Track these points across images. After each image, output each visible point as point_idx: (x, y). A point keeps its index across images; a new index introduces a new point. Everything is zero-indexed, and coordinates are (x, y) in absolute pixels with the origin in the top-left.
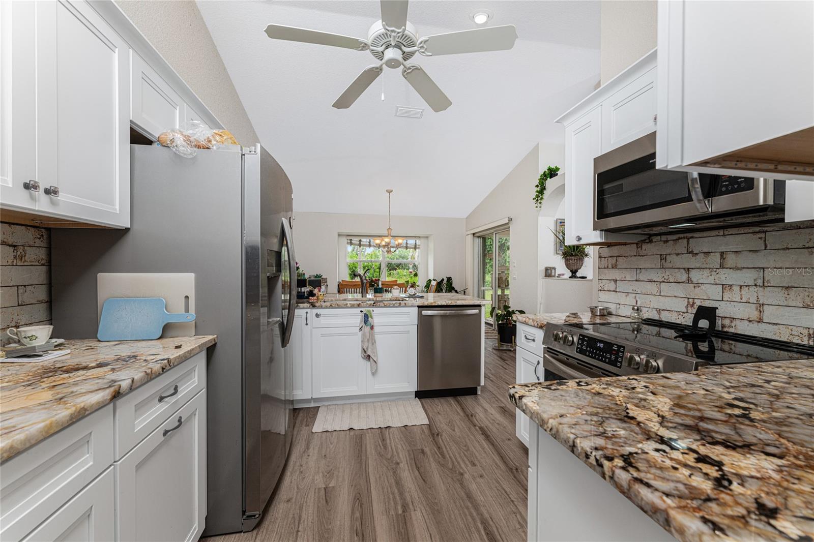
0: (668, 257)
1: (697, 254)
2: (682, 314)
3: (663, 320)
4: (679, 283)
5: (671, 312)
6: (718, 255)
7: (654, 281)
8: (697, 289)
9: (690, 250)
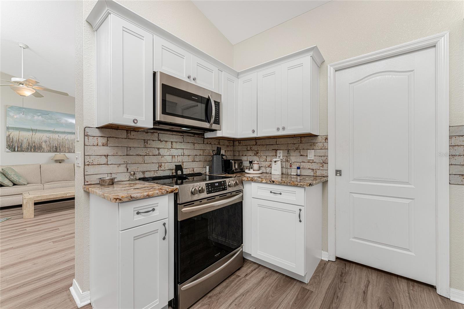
0: (148, 141)
1: (162, 141)
2: (156, 171)
3: (146, 177)
4: (155, 155)
5: (150, 172)
6: (170, 142)
7: (141, 155)
8: (163, 158)
9: (159, 139)
